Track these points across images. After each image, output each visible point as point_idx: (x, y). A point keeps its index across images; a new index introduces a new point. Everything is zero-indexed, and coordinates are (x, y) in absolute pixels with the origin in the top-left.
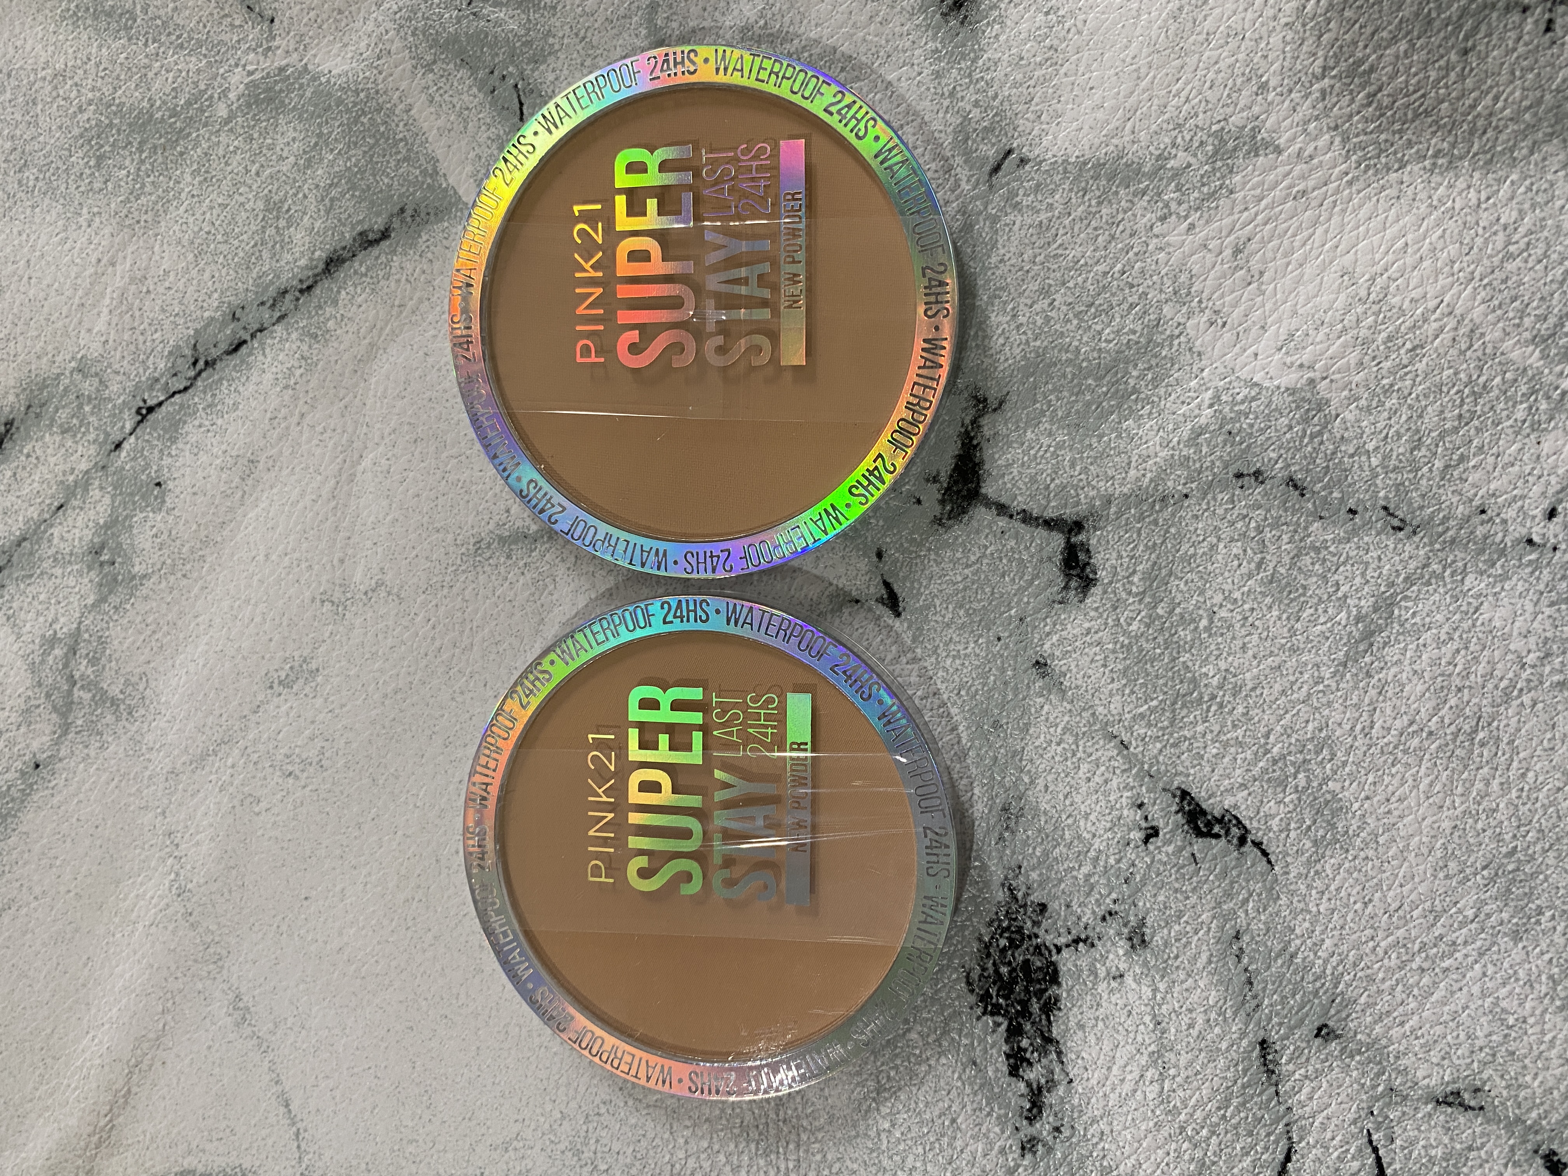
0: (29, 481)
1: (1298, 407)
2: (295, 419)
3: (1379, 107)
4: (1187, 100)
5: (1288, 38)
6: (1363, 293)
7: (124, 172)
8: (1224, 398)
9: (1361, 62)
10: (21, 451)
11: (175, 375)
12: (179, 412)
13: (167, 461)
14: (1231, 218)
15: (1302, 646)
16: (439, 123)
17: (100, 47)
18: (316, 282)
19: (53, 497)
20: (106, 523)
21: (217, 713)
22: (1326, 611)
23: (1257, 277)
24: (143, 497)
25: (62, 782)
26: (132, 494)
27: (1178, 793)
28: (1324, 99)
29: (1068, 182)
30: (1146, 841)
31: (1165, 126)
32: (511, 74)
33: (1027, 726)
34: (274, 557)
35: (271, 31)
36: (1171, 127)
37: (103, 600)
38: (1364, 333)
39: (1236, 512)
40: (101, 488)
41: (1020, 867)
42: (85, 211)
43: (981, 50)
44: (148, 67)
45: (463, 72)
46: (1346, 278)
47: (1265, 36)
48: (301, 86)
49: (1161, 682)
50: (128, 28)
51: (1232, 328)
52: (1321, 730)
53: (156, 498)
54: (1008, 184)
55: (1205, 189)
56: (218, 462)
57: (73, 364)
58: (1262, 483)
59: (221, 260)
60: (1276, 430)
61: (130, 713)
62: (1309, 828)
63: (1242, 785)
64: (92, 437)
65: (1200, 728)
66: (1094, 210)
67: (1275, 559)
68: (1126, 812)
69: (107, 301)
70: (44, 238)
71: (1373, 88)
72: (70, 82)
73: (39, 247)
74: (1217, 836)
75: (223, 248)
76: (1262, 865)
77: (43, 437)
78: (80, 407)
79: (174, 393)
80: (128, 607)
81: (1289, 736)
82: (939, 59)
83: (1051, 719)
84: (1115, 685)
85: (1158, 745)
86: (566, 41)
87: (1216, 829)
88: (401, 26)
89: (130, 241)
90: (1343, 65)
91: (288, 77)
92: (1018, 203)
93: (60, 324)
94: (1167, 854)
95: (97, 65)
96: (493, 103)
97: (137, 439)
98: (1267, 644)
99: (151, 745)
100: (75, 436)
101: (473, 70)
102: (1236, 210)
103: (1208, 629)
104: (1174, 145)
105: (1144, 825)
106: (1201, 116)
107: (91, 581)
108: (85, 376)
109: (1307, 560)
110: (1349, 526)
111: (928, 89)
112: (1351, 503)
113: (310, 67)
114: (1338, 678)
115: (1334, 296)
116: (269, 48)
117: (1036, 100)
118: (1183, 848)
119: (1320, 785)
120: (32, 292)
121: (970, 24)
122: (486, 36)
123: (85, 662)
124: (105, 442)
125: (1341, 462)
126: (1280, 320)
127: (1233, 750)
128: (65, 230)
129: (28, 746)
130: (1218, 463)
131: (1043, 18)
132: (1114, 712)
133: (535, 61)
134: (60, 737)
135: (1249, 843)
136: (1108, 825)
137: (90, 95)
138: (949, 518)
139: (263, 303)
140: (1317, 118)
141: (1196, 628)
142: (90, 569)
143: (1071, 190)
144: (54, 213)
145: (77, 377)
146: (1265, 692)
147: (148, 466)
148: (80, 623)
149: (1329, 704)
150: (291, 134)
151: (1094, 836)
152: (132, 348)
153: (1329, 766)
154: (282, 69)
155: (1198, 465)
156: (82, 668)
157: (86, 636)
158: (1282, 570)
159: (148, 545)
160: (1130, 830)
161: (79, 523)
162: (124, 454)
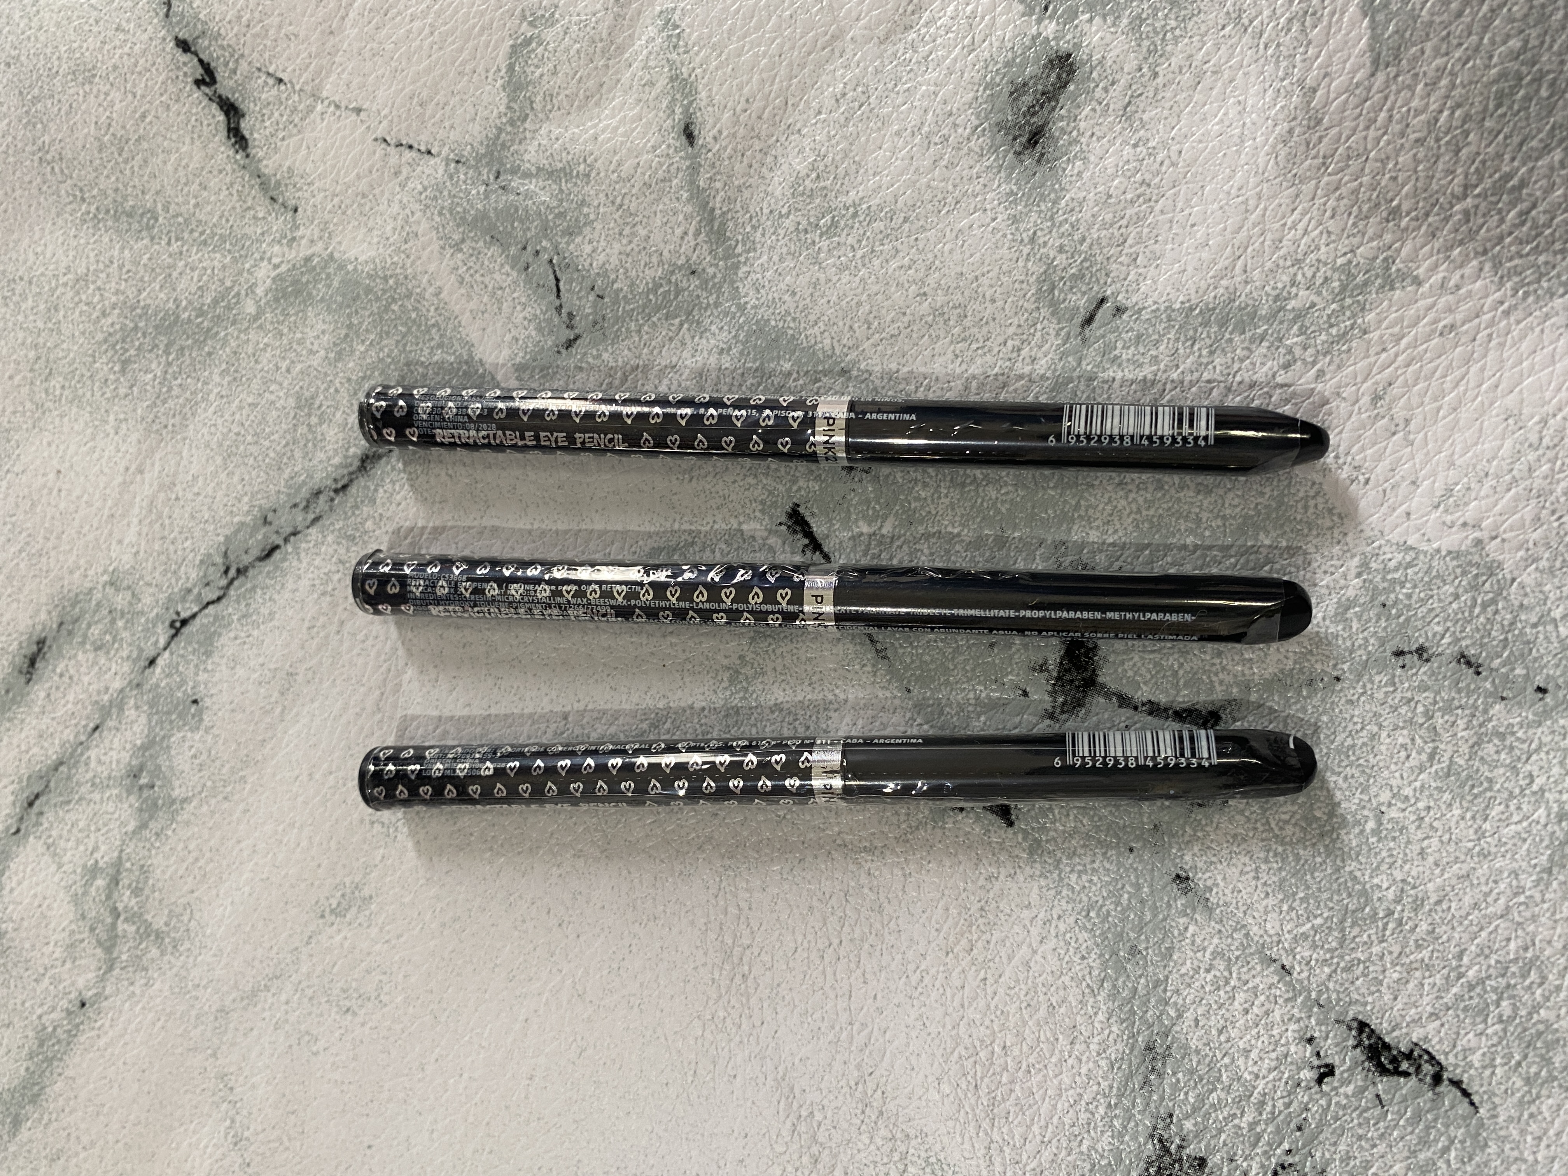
0: (63, 702)
1: (1464, 573)
2: (334, 628)
3: (1535, 226)
4: (1306, 232)
5: (1420, 156)
6: (1534, 438)
7: (150, 376)
8: (1373, 565)
9: (1508, 177)
10: (54, 671)
11: (208, 584)
12: (213, 624)
13: (202, 677)
14: (1366, 362)
15: (1493, 850)
16: (472, 305)
17: (122, 249)
18: (351, 481)
19: (88, 718)
20: (143, 744)
21: (267, 945)
22: (1519, 808)
23: (1402, 426)
24: (180, 716)
25: (108, 1024)
26: (169, 713)
27: (1355, 1025)
28: (1468, 221)
29: (1173, 332)
30: (1320, 1081)
31: (1281, 262)
32: (545, 249)
33: (1170, 950)
34: (317, 776)
35: (294, 220)
36: (1289, 263)
37: (143, 826)
38: (1538, 483)
39: (1398, 695)
40: (137, 708)
41: (1171, 1116)
42: (112, 417)
43: (1062, 189)
44: (172, 267)
45: (495, 250)
46: (1511, 421)
47: (1393, 156)
48: (328, 276)
49: (1325, 896)
50: (149, 228)
51: (1378, 485)
52: (1526, 949)
53: (193, 716)
54: (1103, 336)
55: (1334, 331)
56: (256, 675)
57: (106, 578)
58: (1427, 661)
59: (251, 461)
60: (1440, 600)
61: (175, 947)
62: (1519, 1064)
63: (1431, 1014)
64: (125, 654)
65: (1376, 949)
66: (1205, 360)
67: (1450, 748)
68: (1293, 1049)
69: (136, 510)
70: (73, 448)
71: (1525, 205)
72: (92, 287)
73: (68, 457)
74: (1406, 1074)
75: (253, 449)
76: (1463, 1107)
77: (75, 655)
78: (113, 621)
79: (208, 604)
80: (169, 833)
81: (1487, 957)
82: (1015, 202)
83: (1198, 941)
84: (1271, 901)
85: (1327, 970)
86: (602, 210)
87: (1404, 1066)
88: (427, 207)
89: (158, 447)
90: (1488, 183)
91: (314, 268)
92: (1116, 358)
93: (90, 537)
94: (1347, 1096)
95: (121, 267)
96: (528, 281)
97: (172, 654)
98: (1452, 848)
99: (197, 982)
100: (108, 652)
101: (504, 247)
102: (1372, 351)
103: (1376, 832)
104: (1293, 283)
105: (1316, 1063)
106: (1323, 249)
107: (131, 806)
108: (118, 590)
109: (1490, 748)
110: (1539, 707)
111: (1005, 236)
112: (1539, 681)
113: (336, 255)
114: (1542, 887)
115: (1498, 442)
116: (294, 239)
117: (1130, 241)
118: (1364, 1089)
119: (1530, 1014)
120: (62, 506)
121: (1048, 162)
122: (517, 210)
123: (128, 893)
124: (139, 658)
125: (1522, 633)
126: (1434, 474)
127: (1418, 974)
128: (93, 439)
129: (73, 984)
130: (1372, 641)
131: (1132, 151)
132: (1272, 932)
133: (570, 233)
134: (105, 973)
135: (1446, 1082)
136: (1273, 1064)
137: (114, 299)
138: (1063, 712)
139: (295, 505)
140: (1461, 243)
141: (1362, 832)
142: (129, 793)
143: (1177, 340)
144: (81, 421)
145: (110, 590)
146: (1453, 905)
147: (183, 682)
148: (122, 851)
149: (1534, 918)
150: (320, 326)
151: (1257, 1077)
152: (163, 558)
153: (1539, 992)
154: (308, 260)
155: (1348, 643)
156: (126, 899)
157: (128, 865)
158: (1462, 762)
159: (187, 767)
160: (1300, 1069)
161: (116, 744)
162: (158, 670)
